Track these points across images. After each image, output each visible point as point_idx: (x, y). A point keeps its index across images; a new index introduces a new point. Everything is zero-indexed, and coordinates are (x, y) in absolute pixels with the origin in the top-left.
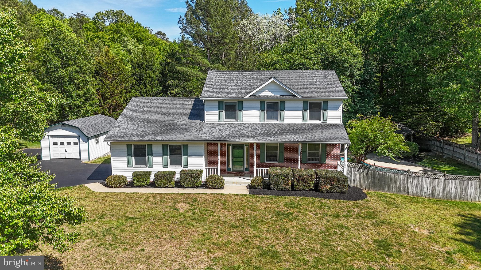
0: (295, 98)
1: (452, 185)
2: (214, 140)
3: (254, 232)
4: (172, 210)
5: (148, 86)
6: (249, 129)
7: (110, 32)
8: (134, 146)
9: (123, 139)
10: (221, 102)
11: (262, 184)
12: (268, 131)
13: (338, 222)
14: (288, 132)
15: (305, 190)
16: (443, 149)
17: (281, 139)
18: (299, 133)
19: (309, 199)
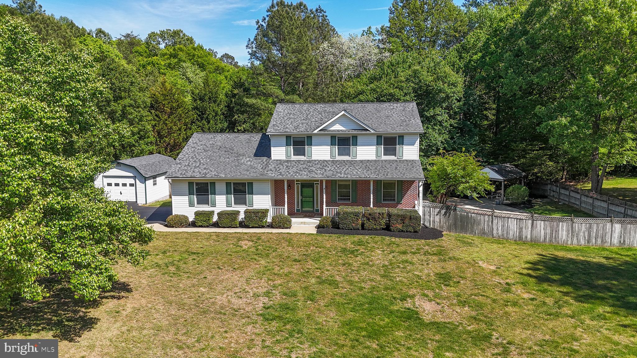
0: (368, 132)
1: (540, 226)
2: (280, 177)
3: (316, 265)
4: (235, 246)
5: (211, 121)
6: (319, 166)
7: (166, 57)
8: (197, 184)
9: (184, 176)
10: (288, 137)
11: (330, 223)
12: (338, 168)
13: (404, 257)
14: (359, 169)
15: (376, 229)
16: (560, 193)
17: (351, 176)
18: (371, 170)
19: (378, 238)
